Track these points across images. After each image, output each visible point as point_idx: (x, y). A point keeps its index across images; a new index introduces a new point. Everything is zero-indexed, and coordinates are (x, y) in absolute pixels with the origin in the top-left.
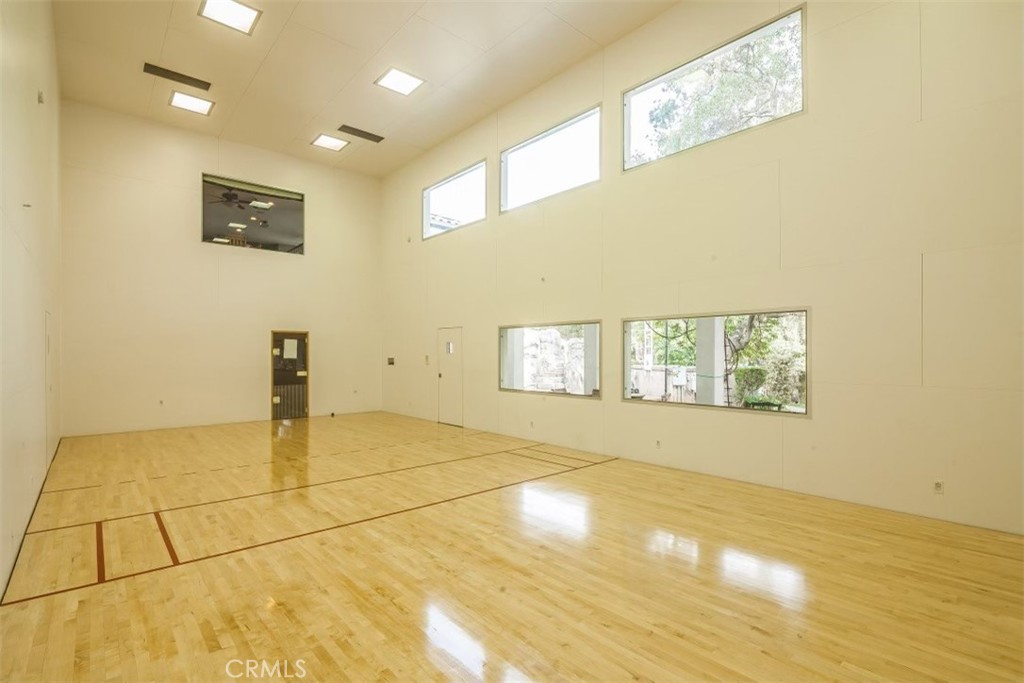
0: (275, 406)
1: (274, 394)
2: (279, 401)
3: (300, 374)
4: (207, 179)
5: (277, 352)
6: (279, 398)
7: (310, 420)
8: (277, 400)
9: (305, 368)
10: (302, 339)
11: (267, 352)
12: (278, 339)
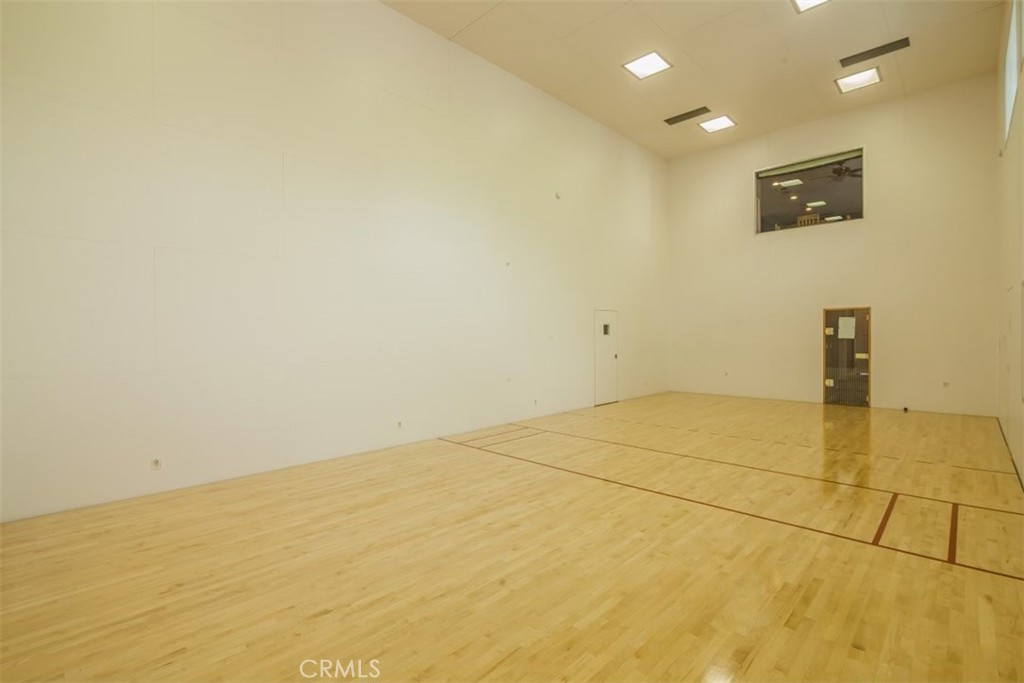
0: (827, 389)
1: (827, 377)
2: (832, 385)
3: (858, 356)
4: (760, 176)
5: (830, 331)
6: (832, 381)
7: (872, 411)
8: (830, 383)
9: (866, 350)
10: (862, 316)
11: (818, 332)
12: (832, 318)
